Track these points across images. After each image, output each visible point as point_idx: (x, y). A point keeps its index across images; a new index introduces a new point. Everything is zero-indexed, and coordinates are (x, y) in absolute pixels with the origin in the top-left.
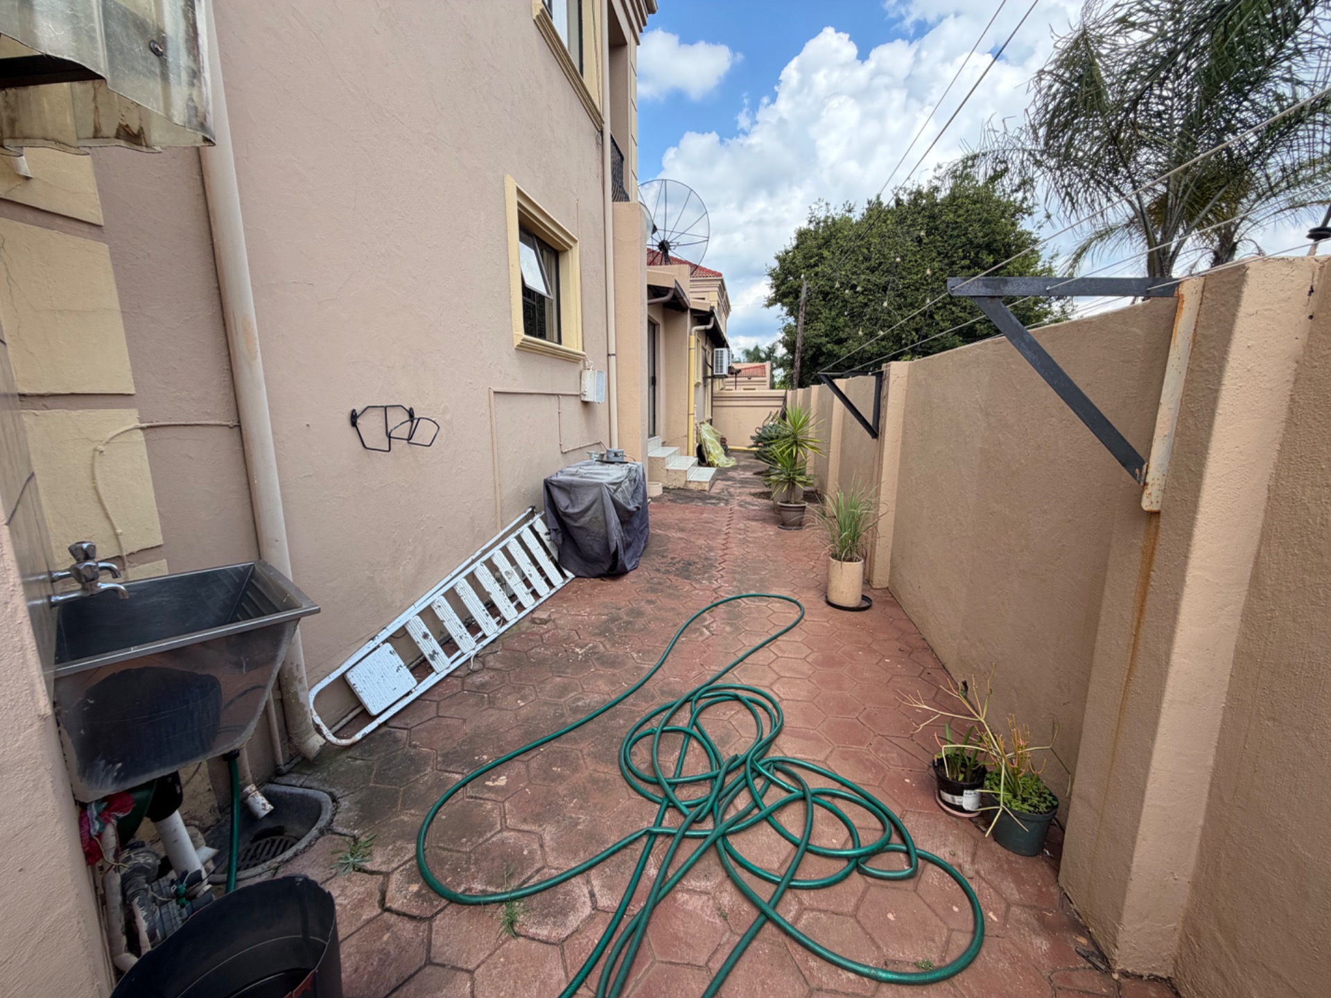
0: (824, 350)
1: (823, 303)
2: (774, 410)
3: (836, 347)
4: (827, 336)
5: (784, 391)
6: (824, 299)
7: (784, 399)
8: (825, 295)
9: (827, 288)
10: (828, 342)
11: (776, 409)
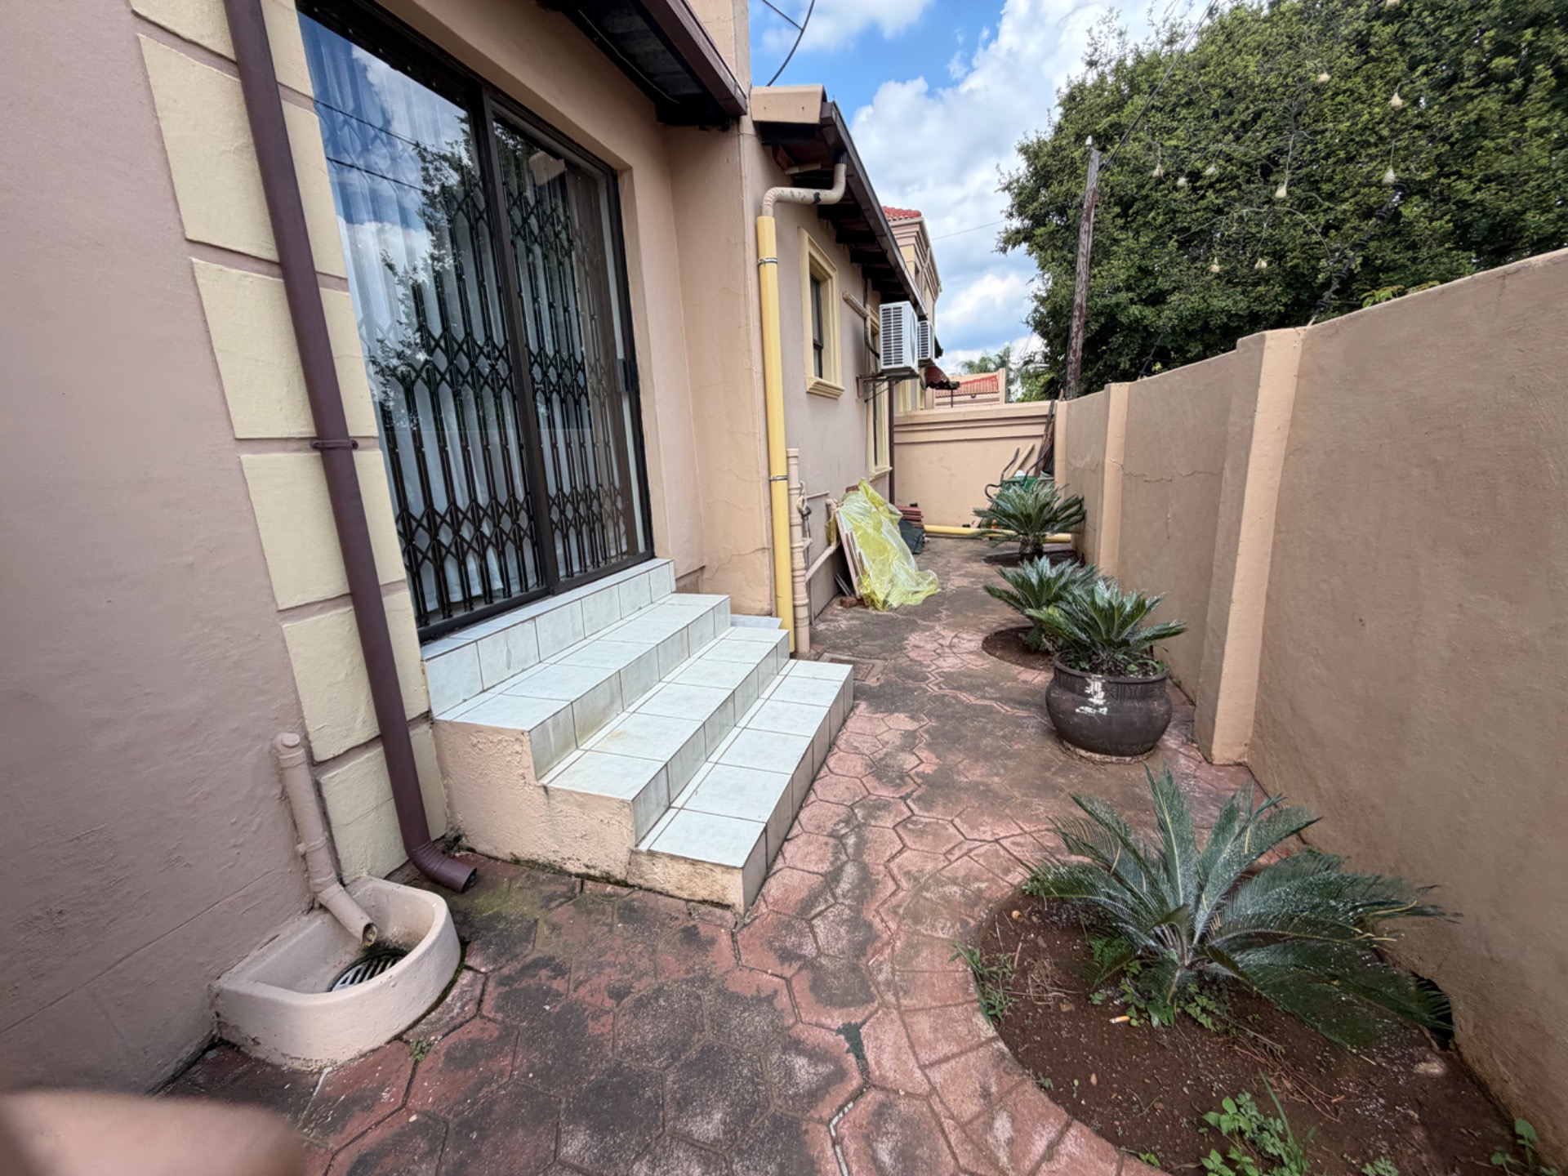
0: (1123, 319)
1: (1120, 222)
2: (1025, 447)
3: (1149, 312)
4: (1129, 289)
5: (1048, 403)
6: (1124, 214)
7: (1049, 419)
8: (1125, 204)
9: (1131, 189)
10: (1132, 301)
11: (1030, 443)
